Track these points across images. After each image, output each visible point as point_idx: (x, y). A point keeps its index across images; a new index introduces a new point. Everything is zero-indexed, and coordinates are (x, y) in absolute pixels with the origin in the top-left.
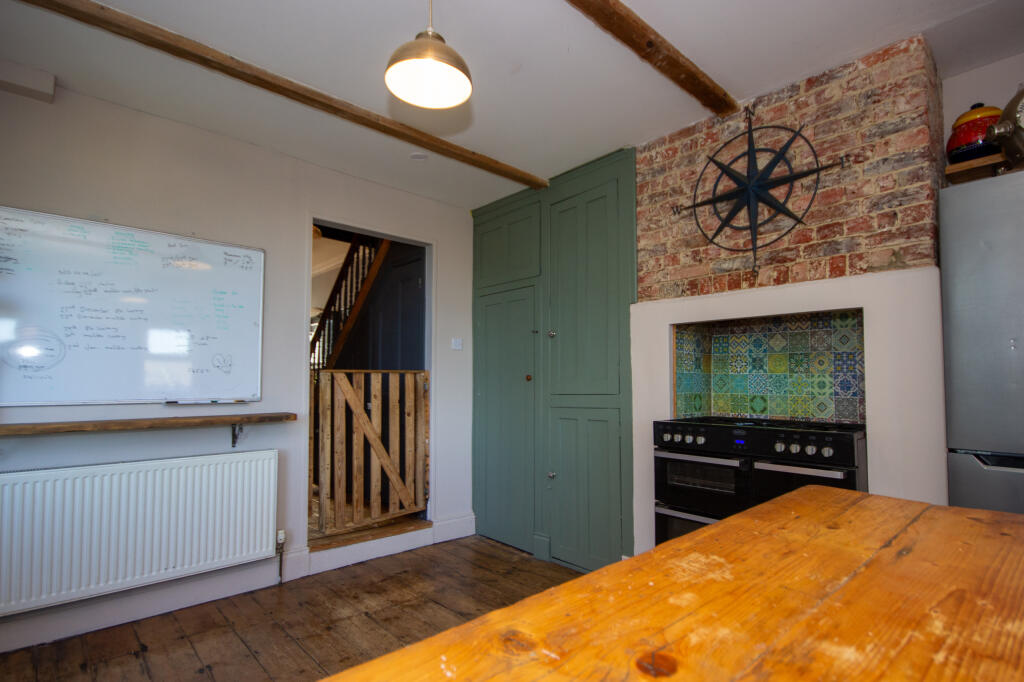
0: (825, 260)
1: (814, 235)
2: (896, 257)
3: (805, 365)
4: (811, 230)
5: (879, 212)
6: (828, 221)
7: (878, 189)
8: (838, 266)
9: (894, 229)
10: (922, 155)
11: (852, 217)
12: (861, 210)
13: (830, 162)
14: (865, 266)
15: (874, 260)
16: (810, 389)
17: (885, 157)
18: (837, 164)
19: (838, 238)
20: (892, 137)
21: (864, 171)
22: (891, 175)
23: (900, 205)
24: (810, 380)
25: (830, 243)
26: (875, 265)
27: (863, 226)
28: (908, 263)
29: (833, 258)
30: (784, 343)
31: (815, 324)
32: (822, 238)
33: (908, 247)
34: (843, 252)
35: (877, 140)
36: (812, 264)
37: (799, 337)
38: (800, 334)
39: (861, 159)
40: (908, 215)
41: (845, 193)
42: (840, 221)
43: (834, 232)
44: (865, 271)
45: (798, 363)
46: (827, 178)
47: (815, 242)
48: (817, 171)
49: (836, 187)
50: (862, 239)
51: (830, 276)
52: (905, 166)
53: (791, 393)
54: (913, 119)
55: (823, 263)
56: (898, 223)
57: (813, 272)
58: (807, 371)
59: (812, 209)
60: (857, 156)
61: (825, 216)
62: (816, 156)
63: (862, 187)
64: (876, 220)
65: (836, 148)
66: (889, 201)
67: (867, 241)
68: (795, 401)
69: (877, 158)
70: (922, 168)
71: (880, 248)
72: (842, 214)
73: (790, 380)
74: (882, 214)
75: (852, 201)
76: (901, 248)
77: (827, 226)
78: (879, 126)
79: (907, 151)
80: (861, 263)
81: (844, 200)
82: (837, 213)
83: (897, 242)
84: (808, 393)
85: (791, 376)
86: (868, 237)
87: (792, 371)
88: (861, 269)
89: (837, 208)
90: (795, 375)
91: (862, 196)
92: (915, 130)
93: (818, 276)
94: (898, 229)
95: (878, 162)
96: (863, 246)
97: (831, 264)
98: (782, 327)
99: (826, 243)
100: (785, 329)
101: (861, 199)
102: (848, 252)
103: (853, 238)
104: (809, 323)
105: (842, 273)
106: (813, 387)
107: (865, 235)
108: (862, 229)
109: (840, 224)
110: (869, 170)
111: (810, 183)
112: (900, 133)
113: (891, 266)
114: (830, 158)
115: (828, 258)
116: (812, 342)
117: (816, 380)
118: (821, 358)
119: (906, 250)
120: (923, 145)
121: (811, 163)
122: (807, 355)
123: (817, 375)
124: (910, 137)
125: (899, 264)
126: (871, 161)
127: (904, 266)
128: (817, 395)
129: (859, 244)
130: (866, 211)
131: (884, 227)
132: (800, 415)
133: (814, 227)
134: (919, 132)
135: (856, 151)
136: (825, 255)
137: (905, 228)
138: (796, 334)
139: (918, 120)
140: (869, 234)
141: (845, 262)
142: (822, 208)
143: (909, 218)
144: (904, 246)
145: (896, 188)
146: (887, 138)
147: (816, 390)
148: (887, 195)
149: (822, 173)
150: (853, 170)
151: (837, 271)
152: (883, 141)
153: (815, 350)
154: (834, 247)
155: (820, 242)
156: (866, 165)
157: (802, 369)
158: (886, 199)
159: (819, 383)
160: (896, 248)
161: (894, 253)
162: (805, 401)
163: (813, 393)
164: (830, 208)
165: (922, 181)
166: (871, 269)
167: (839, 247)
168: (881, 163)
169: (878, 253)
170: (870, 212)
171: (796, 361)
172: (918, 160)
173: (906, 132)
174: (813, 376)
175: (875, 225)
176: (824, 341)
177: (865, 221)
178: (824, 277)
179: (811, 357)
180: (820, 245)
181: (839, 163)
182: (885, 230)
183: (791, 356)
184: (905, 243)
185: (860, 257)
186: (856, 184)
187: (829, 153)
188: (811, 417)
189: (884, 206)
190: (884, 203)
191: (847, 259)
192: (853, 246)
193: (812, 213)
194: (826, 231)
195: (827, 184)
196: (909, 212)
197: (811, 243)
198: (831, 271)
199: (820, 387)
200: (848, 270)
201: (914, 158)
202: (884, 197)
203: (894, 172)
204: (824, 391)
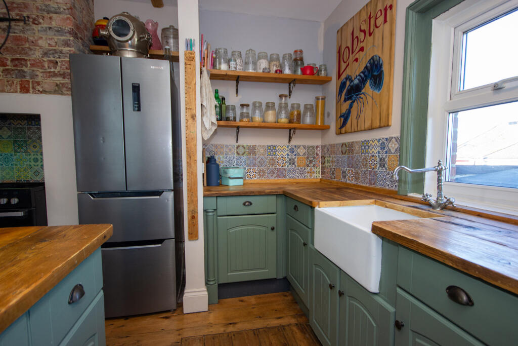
0: (17, 81)
1: (9, 63)
2: (58, 88)
3: (25, 148)
4: (7, 59)
5: (48, 59)
6: (18, 56)
7: (47, 45)
8: (25, 87)
9: (56, 71)
10: (70, 33)
11: (33, 57)
12: (37, 54)
13: (18, 17)
14: (41, 90)
15: (46, 87)
16: (28, 163)
17: (50, 26)
18: (22, 20)
19: (24, 68)
20: (54, 16)
21: (38, 31)
22: (54, 39)
23: (59, 58)
24: (28, 157)
25: (20, 70)
26: (47, 90)
27: (40, 65)
28: (64, 92)
29: (21, 81)
30: (10, 133)
31: (30, 123)
32: (14, 66)
33: (64, 83)
34: (28, 78)
35: (45, 14)
36: (8, 81)
37: (20, 130)
38: (20, 128)
39: (36, 22)
40: (64, 65)
41: (28, 41)
42: (26, 58)
43: (22, 64)
44: (41, 92)
45: (20, 147)
46: (16, 27)
47: (10, 68)
48: (10, 20)
49: (22, 35)
50: (39, 72)
51: (20, 92)
52: (61, 35)
53: (16, 165)
54: (64, 9)
55: (15, 82)
56: (58, 69)
57: (9, 87)
58: (26, 151)
59: (7, 45)
60: (34, 19)
61: (15, 52)
62: (8, 11)
63: (38, 40)
64: (46, 63)
65: (21, 9)
66: (53, 54)
67: (41, 75)
68: (19, 170)
69: (45, 25)
70: (70, 40)
71: (48, 80)
72: (26, 54)
73: (15, 157)
74: (49, 60)
75: (32, 47)
76: (60, 83)
77: (17, 59)
78: (46, 6)
79: (61, 27)
80: (39, 87)
81: (27, 45)
82: (23, 52)
83: (58, 79)
84: (27, 165)
85: (15, 155)
86: (42, 72)
87: (16, 151)
88: (39, 91)
89: (23, 49)
90: (18, 154)
91: (38, 46)
92: (65, 16)
93: (12, 90)
94: (58, 72)
95: (46, 28)
96: (40, 77)
97: (21, 84)
98: (8, 122)
99: (17, 70)
100: (10, 124)
101: (38, 48)
102: (31, 79)
103: (33, 70)
104: (26, 121)
105: (27, 91)
106: (30, 161)
107: (41, 71)
108: (38, 66)
109: (26, 60)
110: (41, 31)
111: (5, 27)
112: (58, 15)
113: (55, 92)
114: (17, 15)
115: (19, 80)
116: (28, 133)
117: (33, 157)
118: (35, 144)
119: (63, 84)
120: (70, 27)
121: (5, 13)
122: (25, 142)
123: (32, 154)
124: (63, 19)
125: (60, 92)
126: (42, 25)
127: (62, 94)
128: (33, 165)
129: (37, 75)
130: (41, 56)
131: (51, 69)
132: (23, 179)
133: (9, 57)
134: (68, 18)
135: (34, 16)
136: (17, 78)
137: (62, 72)
138: (18, 128)
139: (67, 11)
140: (43, 71)
141: (29, 85)
142: (13, 46)
143: (64, 67)
144: (62, 82)
145: (57, 47)
146: (51, 15)
147: (33, 163)
148: (52, 50)
149: (13, 23)
150: (32, 27)
151: (25, 89)
152: (49, 16)
153: (30, 139)
154: (22, 74)
155: (13, 68)
156: (39, 27)
157: (23, 150)
158: (51, 52)
159: (34, 159)
160: (58, 82)
161: (57, 85)
162: (25, 170)
163: (30, 165)
164: (18, 48)
165: (70, 47)
166: (44, 92)
167: (26, 75)
168: (48, 29)
169: (49, 83)
170: (43, 57)
171: (19, 145)
172: (67, 34)
173: (61, 16)
174: (30, 155)
175: (46, 66)
176: (36, 133)
177: (40, 62)
178: (16, 92)
179: (28, 143)
180: (13, 70)
181: (24, 20)
182: (52, 70)
183: (15, 142)
184: (63, 80)
185: (38, 83)
186: (34, 37)
187: (17, 11)
188: (30, 179)
189: (51, 56)
190: (50, 54)
191: (31, 83)
192: (33, 76)
193: (7, 48)
194: (16, 62)
195: (16, 31)
196: (64, 63)
197: (7, 68)
198: (20, 89)
199: (35, 162)
200: (31, 90)
201: (66, 33)
202: (50, 50)
203: (55, 37)
204: (37, 164)
